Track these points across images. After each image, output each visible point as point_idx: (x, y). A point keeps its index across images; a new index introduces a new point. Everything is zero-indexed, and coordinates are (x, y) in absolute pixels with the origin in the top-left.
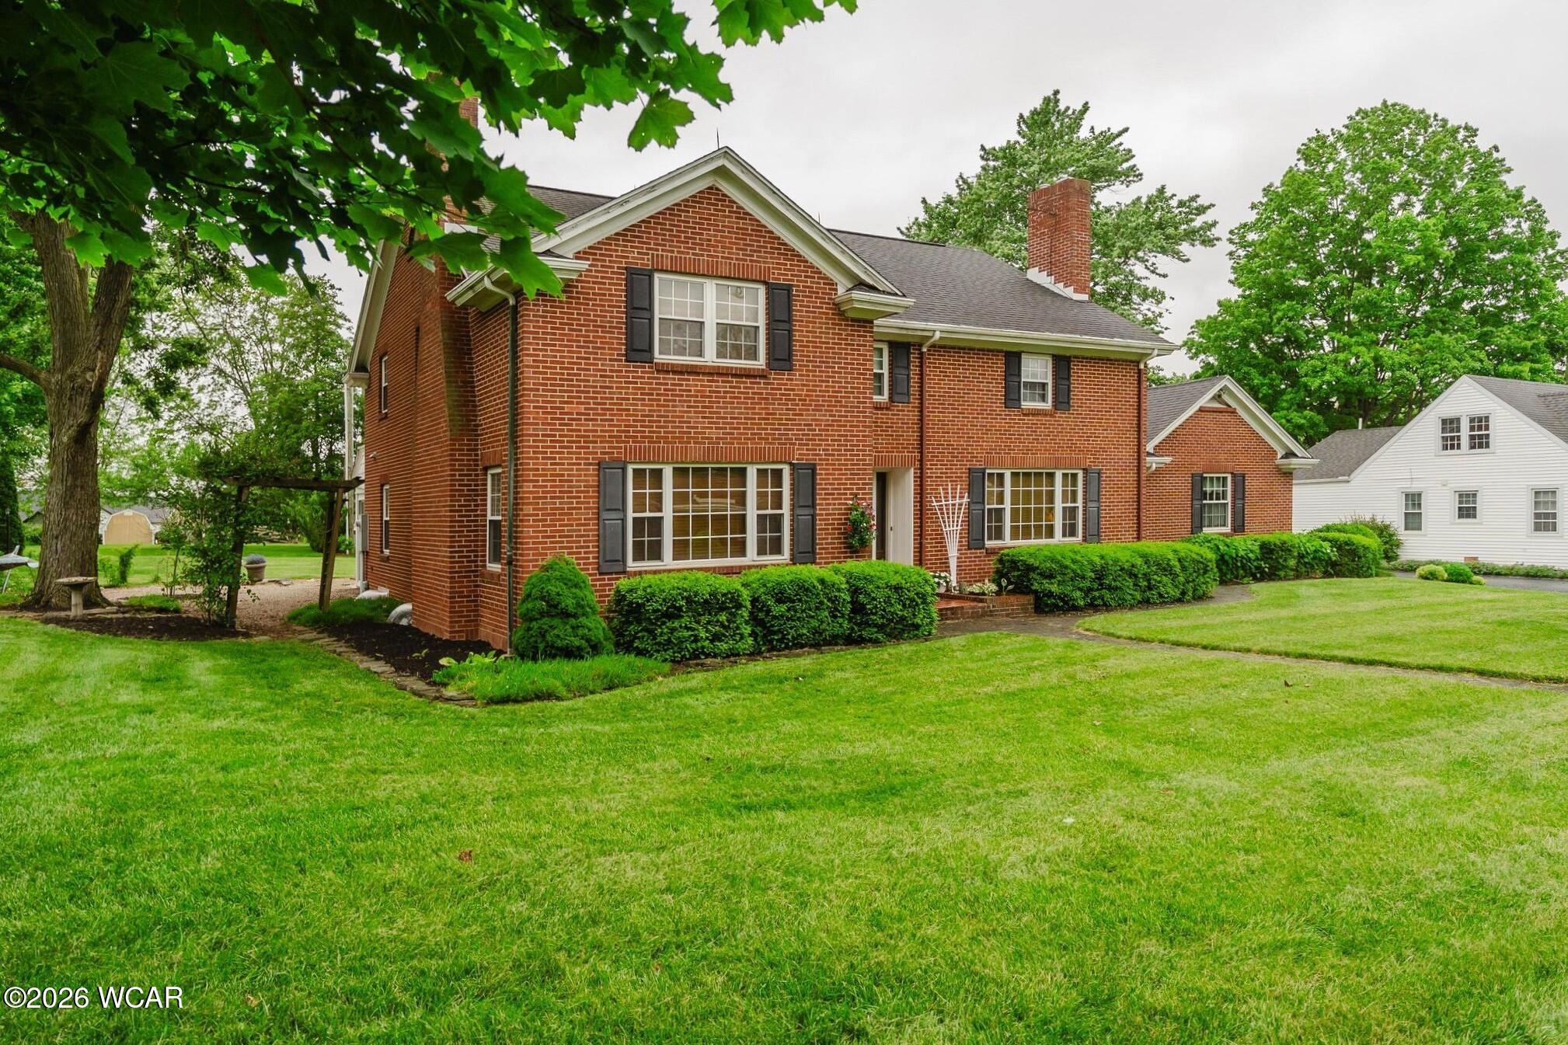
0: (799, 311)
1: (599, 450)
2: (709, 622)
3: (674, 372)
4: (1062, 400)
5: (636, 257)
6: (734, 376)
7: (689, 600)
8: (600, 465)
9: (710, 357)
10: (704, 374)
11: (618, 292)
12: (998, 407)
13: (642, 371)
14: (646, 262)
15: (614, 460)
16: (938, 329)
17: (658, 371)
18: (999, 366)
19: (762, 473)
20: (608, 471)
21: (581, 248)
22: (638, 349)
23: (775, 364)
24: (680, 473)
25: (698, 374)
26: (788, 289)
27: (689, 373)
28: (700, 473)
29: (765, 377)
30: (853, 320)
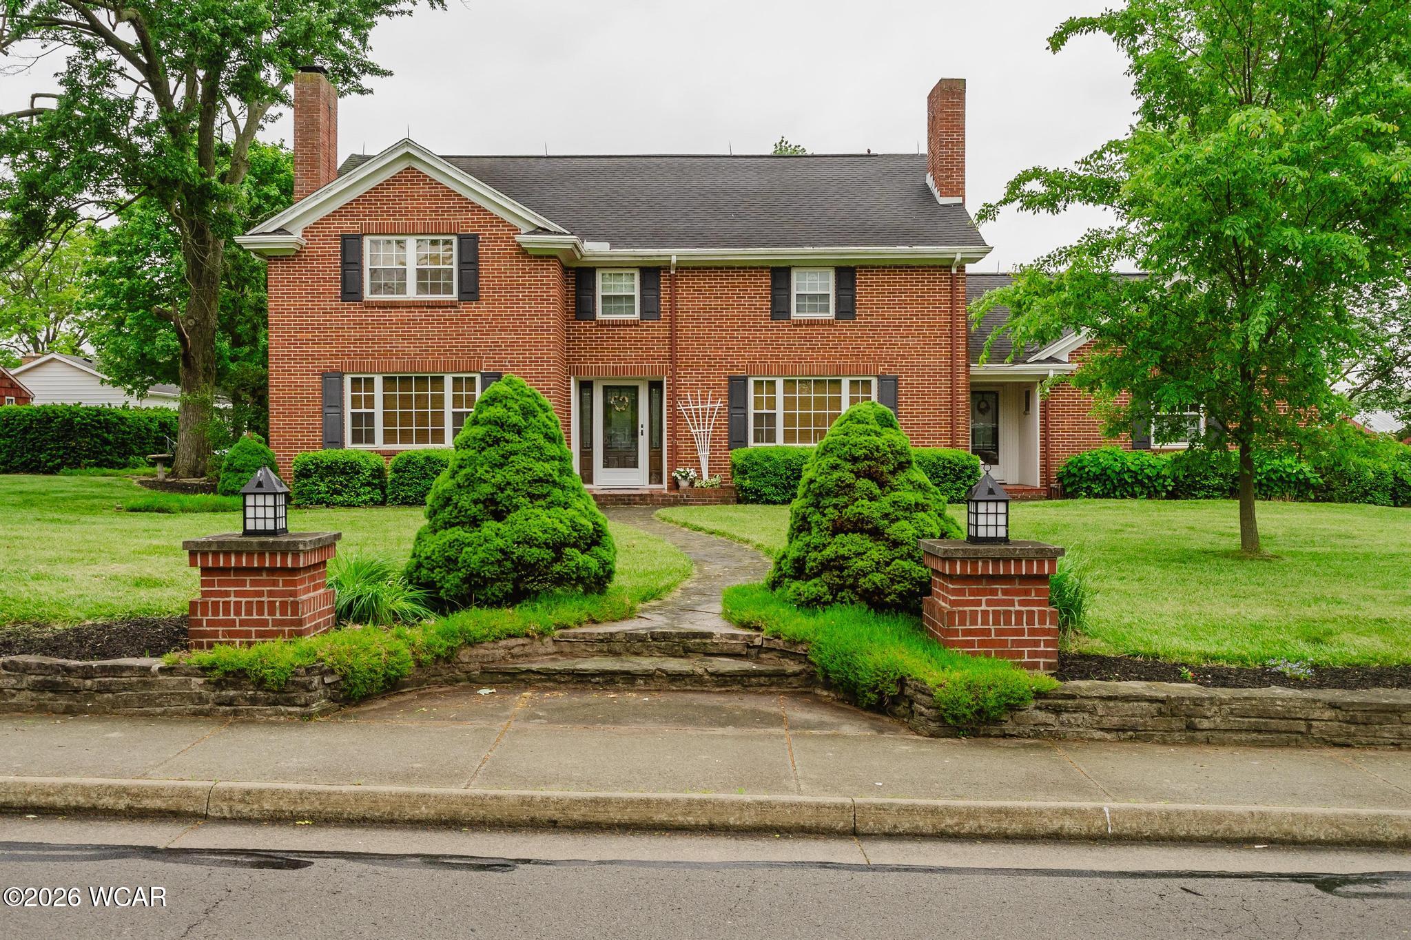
0: (484, 253)
1: (323, 365)
2: (330, 481)
3: (380, 307)
4: (846, 309)
5: (349, 227)
6: (428, 307)
7: (317, 466)
8: (324, 375)
9: (412, 293)
10: (403, 307)
11: (335, 252)
12: (764, 319)
13: (354, 308)
14: (357, 230)
15: (334, 372)
16: (674, 254)
17: (366, 307)
18: (765, 281)
19: (457, 381)
20: (331, 379)
21: (308, 225)
22: (351, 292)
23: (464, 296)
24: (389, 382)
25: (399, 307)
26: (475, 237)
27: (391, 307)
28: (405, 381)
29: (455, 307)
30: (536, 257)
